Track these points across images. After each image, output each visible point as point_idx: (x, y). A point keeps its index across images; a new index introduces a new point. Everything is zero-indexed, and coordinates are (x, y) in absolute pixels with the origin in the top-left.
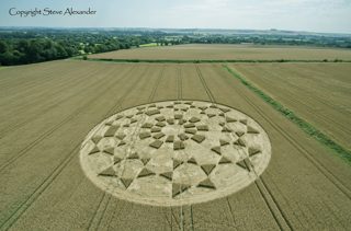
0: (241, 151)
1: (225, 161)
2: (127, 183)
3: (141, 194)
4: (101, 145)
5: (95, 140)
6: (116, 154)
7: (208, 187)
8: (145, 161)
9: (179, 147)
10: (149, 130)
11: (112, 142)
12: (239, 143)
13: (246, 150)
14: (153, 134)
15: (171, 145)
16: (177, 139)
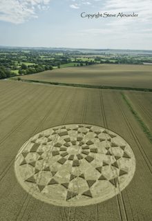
0: (115, 171)
1: (102, 178)
2: (41, 188)
3: (49, 197)
4: (28, 159)
5: (25, 154)
6: (36, 166)
7: (88, 196)
8: (54, 173)
9: (76, 164)
10: (58, 149)
11: (35, 156)
12: (115, 165)
13: (118, 170)
14: (61, 152)
15: (71, 162)
16: (76, 158)
